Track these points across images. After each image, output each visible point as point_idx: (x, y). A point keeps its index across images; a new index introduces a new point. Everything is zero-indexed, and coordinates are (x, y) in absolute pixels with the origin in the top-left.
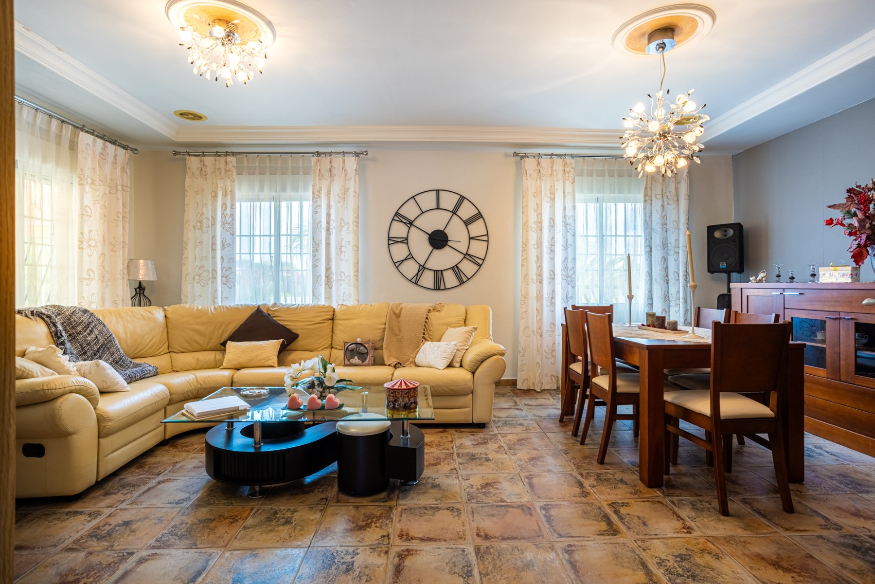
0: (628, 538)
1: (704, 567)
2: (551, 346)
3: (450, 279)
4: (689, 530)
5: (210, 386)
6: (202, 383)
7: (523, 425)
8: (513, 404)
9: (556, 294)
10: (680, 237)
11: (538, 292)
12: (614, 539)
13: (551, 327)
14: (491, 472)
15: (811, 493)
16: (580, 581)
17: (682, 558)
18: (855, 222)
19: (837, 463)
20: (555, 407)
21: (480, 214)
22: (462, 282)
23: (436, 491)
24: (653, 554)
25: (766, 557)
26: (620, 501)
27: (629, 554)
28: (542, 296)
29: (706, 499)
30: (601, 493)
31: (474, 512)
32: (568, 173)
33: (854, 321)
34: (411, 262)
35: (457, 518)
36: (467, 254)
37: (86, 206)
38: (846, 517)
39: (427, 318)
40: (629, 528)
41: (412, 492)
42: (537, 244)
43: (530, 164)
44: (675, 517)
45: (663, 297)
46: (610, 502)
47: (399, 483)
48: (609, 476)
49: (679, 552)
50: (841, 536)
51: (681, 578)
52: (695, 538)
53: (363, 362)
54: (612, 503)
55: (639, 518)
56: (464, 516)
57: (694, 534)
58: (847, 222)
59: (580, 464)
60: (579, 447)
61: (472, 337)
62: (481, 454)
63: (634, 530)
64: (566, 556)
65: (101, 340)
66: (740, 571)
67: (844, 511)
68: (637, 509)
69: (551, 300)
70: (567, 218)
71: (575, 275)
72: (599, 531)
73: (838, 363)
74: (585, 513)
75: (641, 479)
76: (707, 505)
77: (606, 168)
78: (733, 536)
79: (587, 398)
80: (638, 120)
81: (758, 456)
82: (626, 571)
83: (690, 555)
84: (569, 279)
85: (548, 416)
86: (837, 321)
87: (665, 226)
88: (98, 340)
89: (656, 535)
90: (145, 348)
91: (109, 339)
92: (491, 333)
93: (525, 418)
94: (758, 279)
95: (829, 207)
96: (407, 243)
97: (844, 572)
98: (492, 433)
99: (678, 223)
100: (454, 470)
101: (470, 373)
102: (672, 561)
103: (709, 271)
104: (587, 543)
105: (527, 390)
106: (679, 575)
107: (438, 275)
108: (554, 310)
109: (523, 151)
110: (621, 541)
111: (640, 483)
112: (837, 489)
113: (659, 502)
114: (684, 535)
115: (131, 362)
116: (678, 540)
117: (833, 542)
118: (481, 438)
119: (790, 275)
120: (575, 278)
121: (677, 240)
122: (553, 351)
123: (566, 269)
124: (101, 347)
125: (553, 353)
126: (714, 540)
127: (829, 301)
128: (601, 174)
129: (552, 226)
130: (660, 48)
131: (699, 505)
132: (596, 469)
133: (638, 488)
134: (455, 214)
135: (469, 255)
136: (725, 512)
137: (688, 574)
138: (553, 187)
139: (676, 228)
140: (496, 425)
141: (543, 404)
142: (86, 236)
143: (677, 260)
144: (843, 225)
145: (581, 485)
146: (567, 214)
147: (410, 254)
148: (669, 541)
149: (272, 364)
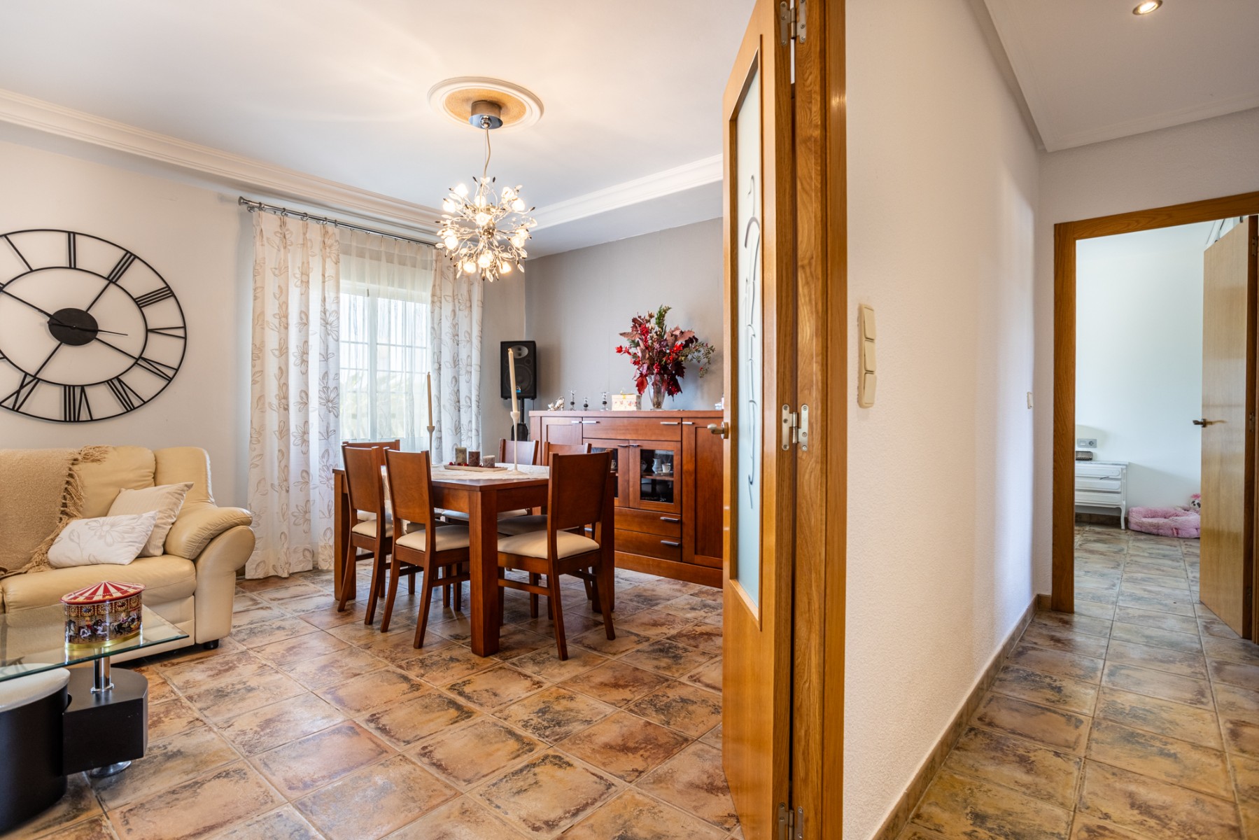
0: (484, 715)
1: (564, 711)
2: (304, 505)
3: (103, 401)
4: (539, 684)
7: (284, 628)
8: (251, 603)
9: (310, 426)
10: (472, 353)
11: (282, 423)
12: (470, 722)
13: (303, 477)
14: (265, 704)
15: (622, 617)
16: (454, 777)
17: (543, 712)
18: (638, 351)
19: (631, 586)
20: (321, 593)
21: (170, 289)
22: (130, 409)
23: (179, 762)
24: (515, 720)
25: (607, 682)
26: (459, 681)
27: (493, 729)
28: (288, 430)
29: (543, 650)
30: (435, 679)
31: (268, 763)
32: (330, 247)
33: (639, 448)
35: (242, 781)
36: (140, 357)
38: (649, 629)
39: (71, 476)
40: (481, 705)
41: (128, 781)
42: (280, 349)
43: (268, 222)
44: (522, 678)
45: (453, 429)
46: (449, 686)
47: (87, 780)
48: (436, 658)
49: (538, 708)
50: (650, 645)
51: (549, 729)
52: (547, 690)
54: (452, 686)
55: (487, 691)
56: (253, 774)
57: (545, 686)
58: (633, 350)
59: (393, 656)
60: (380, 636)
61: (182, 502)
62: (233, 685)
63: (488, 704)
64: (426, 760)
66: (592, 702)
67: (647, 625)
68: (480, 683)
69: (302, 437)
70: (328, 314)
71: (339, 398)
72: (451, 720)
73: (627, 490)
74: (426, 707)
75: (474, 651)
76: (545, 656)
77: (383, 249)
78: (577, 676)
79: (389, 568)
80: (462, 206)
81: (573, 597)
82: (496, 746)
83: (549, 707)
84: (330, 405)
85: (318, 607)
86: (627, 449)
87: (456, 337)
89: (511, 700)
92: (210, 492)
93: (282, 617)
94: (556, 406)
95: (621, 334)
97: (660, 671)
98: (235, 652)
99: (470, 335)
100: (196, 722)
101: (190, 562)
102: (535, 719)
103: (502, 396)
104: (443, 738)
105: (265, 578)
106: (546, 728)
107: (75, 394)
108: (308, 451)
109: (256, 198)
110: (479, 720)
111: (473, 655)
112: (638, 608)
113: (501, 668)
114: (536, 691)
116: (532, 698)
117: (647, 652)
118: (221, 664)
119: (585, 403)
120: (338, 403)
121: (469, 357)
122: (306, 512)
123: (325, 389)
125: (307, 516)
126: (563, 685)
127: (620, 430)
128: (376, 257)
129: (304, 322)
130: (485, 123)
131: (539, 659)
132: (414, 655)
133: (473, 661)
134: (114, 283)
135: (145, 360)
136: (564, 656)
137: (553, 723)
138: (305, 265)
139: (468, 341)
140: (237, 638)
141: (300, 594)
143: (469, 382)
144: (629, 353)
145: (406, 679)
146: (327, 307)
148: (525, 702)
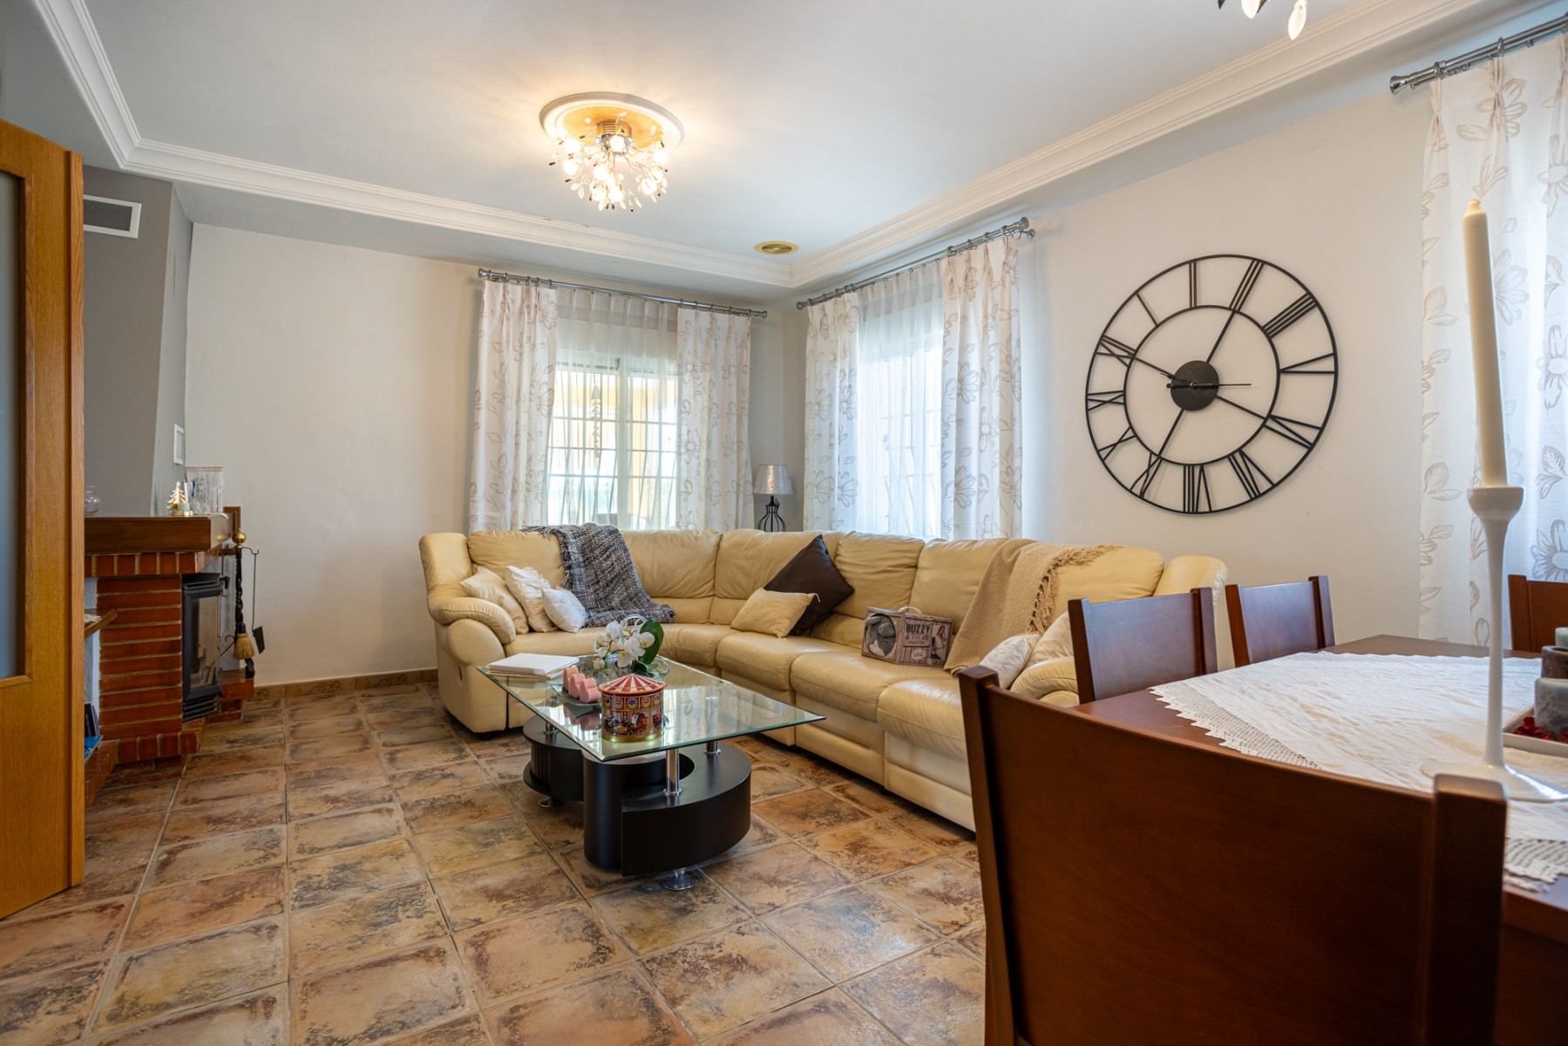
3: (1225, 485)
5: (690, 649)
6: (681, 641)
21: (1312, 296)
22: (1255, 495)
34: (1134, 446)
36: (1270, 416)
37: (685, 400)
39: (1046, 579)
53: (886, 653)
65: (617, 568)
88: (614, 568)
90: (676, 585)
91: (627, 568)
96: (1125, 404)
107: (1195, 474)
115: (648, 601)
124: (615, 577)
134: (1239, 312)
135: (1275, 418)
142: (684, 437)
147: (1131, 427)
149: (776, 632)
